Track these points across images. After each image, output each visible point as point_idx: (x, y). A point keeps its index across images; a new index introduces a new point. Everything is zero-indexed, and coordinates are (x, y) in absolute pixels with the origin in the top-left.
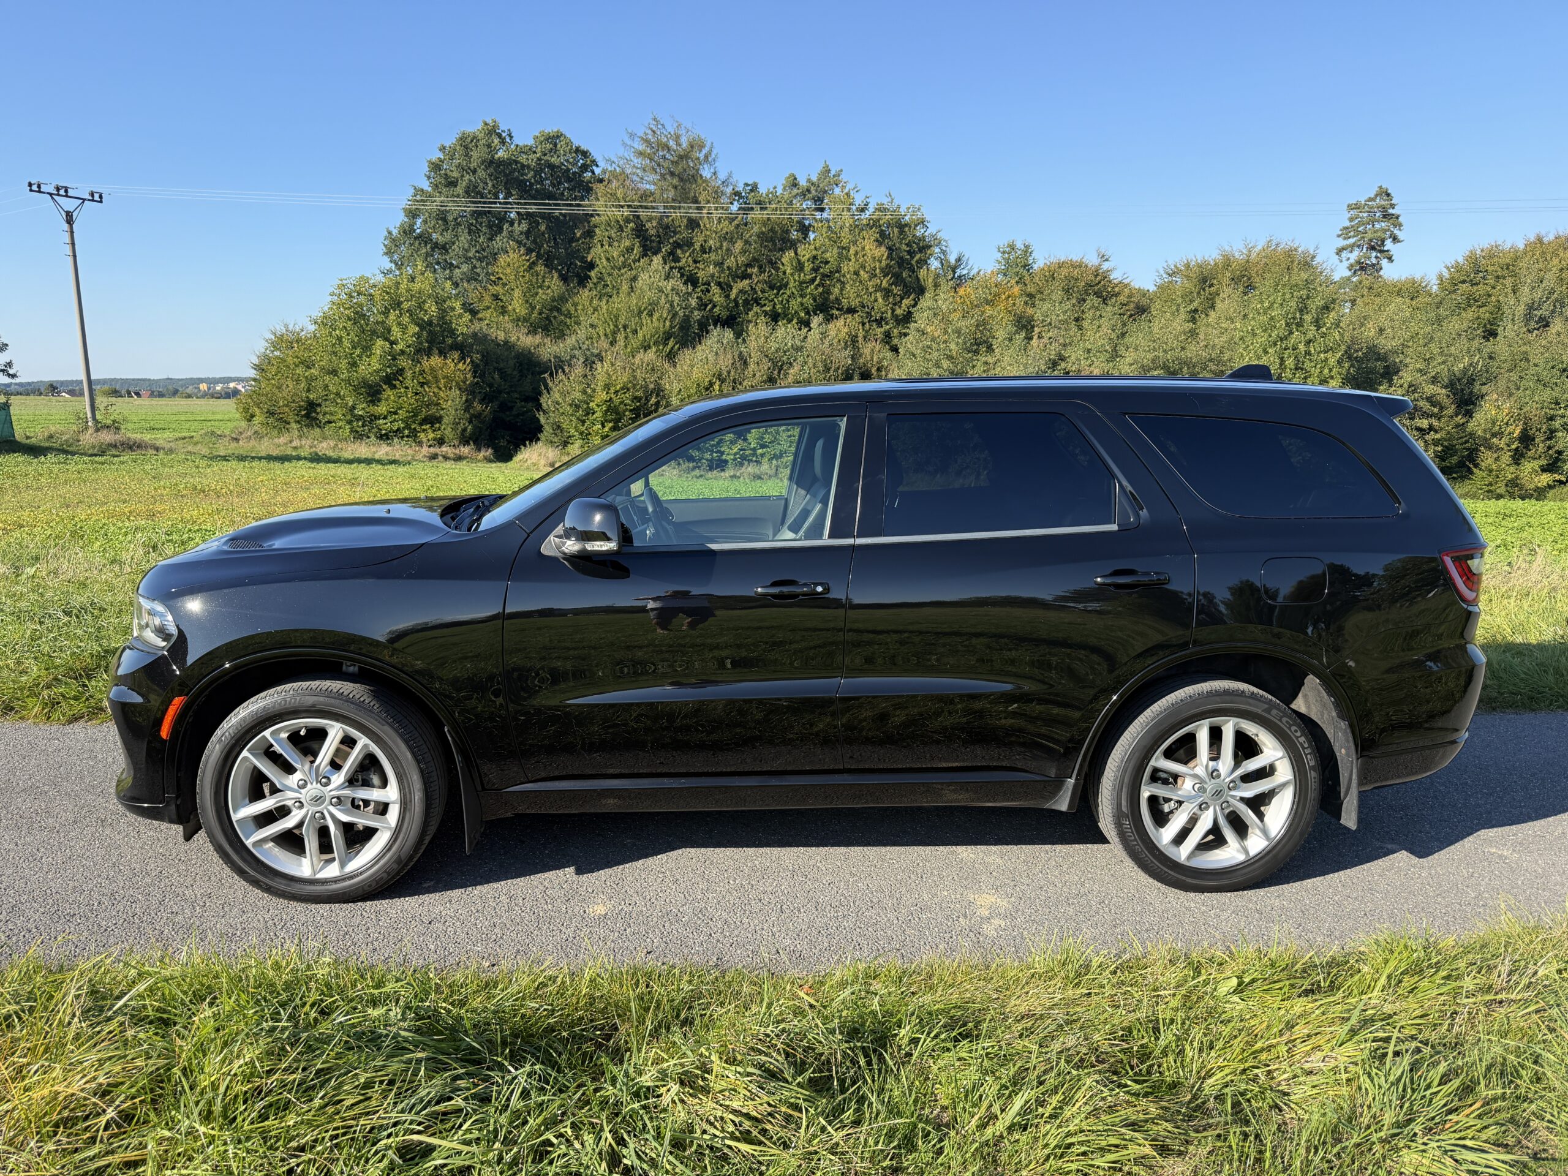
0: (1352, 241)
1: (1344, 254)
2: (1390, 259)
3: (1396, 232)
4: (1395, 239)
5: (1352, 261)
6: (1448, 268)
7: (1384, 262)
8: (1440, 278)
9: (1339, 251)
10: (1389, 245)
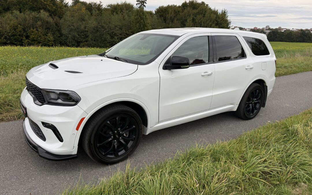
0: (139, 2)
1: (138, 5)
2: (145, 7)
3: (146, 2)
4: (146, 3)
5: (139, 6)
6: (156, 9)
7: (144, 7)
8: (155, 11)
9: (137, 4)
10: (145, 4)
